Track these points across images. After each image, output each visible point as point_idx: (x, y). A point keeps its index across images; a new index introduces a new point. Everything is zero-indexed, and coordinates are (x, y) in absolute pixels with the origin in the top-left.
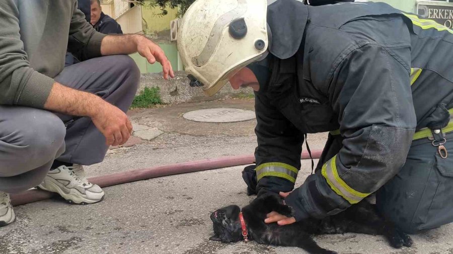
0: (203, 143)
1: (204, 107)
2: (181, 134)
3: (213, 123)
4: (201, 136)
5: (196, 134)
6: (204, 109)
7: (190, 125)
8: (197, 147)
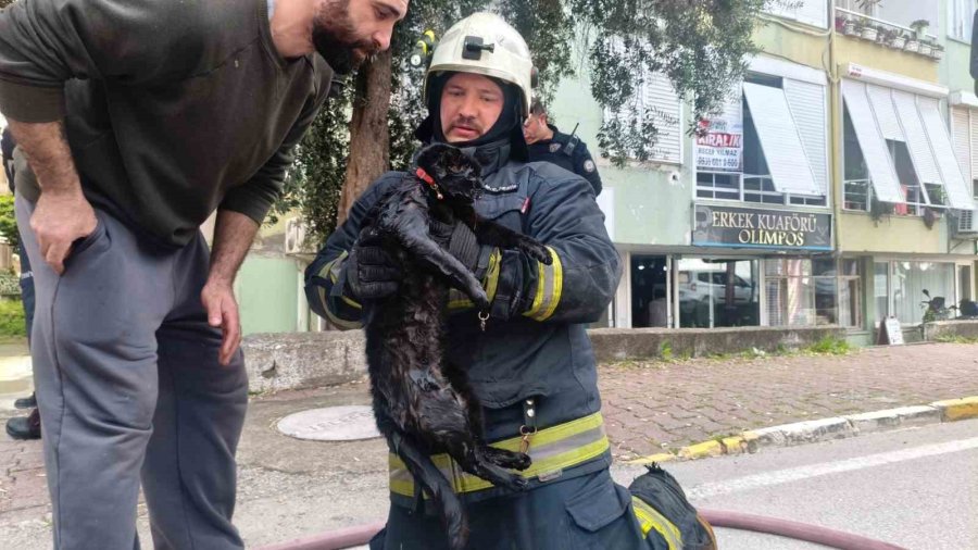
0: (303, 488)
1: (319, 404)
2: (266, 469)
3: (328, 441)
4: (300, 473)
5: (293, 471)
6: (318, 407)
7: (285, 448)
8: (290, 498)
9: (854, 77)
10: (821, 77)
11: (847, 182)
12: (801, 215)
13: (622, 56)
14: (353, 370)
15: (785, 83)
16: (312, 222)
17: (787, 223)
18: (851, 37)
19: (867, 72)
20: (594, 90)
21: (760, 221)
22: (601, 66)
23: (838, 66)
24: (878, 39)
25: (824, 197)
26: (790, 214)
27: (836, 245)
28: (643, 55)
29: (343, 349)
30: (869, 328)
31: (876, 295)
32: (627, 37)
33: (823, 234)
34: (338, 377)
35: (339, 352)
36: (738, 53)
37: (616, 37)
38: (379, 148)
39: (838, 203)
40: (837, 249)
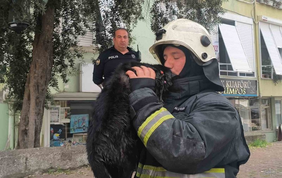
9: (264, 21)
10: (251, 21)
11: (263, 66)
12: (244, 81)
13: (165, 12)
14: (29, 170)
15: (236, 23)
16: (12, 89)
17: (238, 84)
18: (262, 4)
19: (269, 19)
20: (152, 27)
21: (227, 84)
22: (155, 16)
23: (257, 16)
24: (273, 5)
25: (254, 73)
26: (240, 80)
27: (259, 94)
28: (174, 12)
29: (24, 159)
30: (274, 129)
31: (277, 113)
32: (167, 4)
33: (254, 89)
34: (22, 174)
35: (22, 161)
36: (216, 13)
37: (162, 4)
38: (47, 55)
39: (259, 75)
40: (259, 96)
